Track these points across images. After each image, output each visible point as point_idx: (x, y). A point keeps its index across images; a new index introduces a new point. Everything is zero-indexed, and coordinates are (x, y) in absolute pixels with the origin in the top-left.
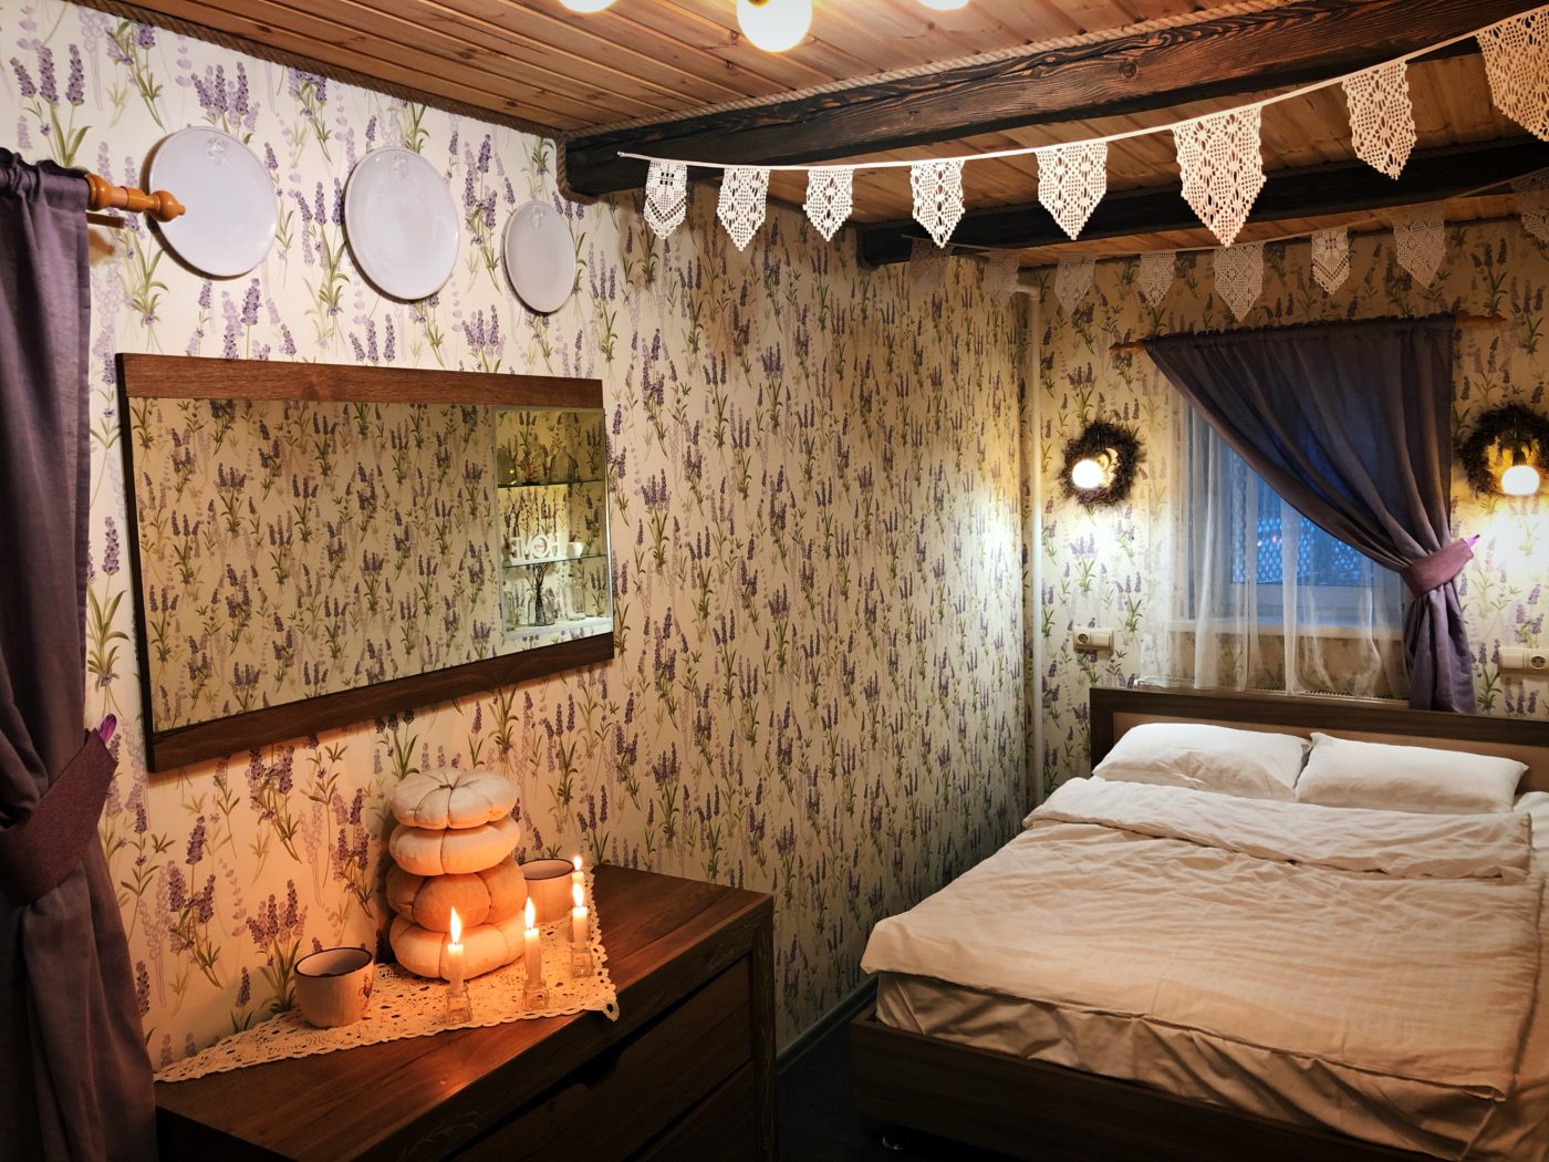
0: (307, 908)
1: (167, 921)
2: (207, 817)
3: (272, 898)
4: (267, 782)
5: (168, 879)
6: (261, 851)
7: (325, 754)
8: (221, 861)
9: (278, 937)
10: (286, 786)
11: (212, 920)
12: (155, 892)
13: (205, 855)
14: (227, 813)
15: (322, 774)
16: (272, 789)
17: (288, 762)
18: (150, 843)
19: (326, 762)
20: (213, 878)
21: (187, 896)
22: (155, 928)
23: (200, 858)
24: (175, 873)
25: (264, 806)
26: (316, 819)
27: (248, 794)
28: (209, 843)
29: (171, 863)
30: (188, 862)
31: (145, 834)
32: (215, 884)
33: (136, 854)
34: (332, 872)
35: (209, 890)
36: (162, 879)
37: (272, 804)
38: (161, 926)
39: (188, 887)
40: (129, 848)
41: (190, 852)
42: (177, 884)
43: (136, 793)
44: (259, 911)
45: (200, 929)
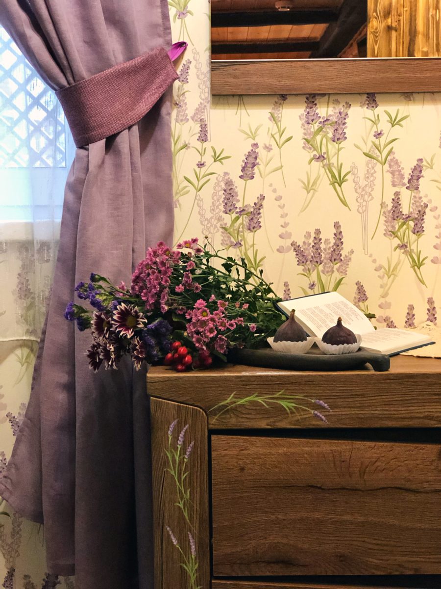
0: (352, 252)
1: (220, 219)
2: (261, 145)
3: (318, 232)
4: (320, 129)
5: (223, 185)
6: (310, 187)
7: (384, 118)
8: (271, 185)
9: (321, 267)
10: (339, 137)
11: (259, 232)
12: (211, 194)
13: (257, 175)
14: (280, 147)
15: (378, 135)
16: (325, 136)
17: (343, 117)
18: (209, 152)
19: (384, 125)
20: (263, 198)
21: (239, 205)
22: (209, 221)
23: (252, 178)
24: (229, 183)
25: (315, 149)
26: (369, 175)
27: (301, 136)
28: (261, 167)
29: (226, 174)
30: (241, 177)
31: (205, 144)
32: (264, 203)
33: (198, 159)
34: (382, 228)
35: (258, 206)
36: (217, 184)
37: (324, 150)
38: (214, 222)
39: (240, 197)
40: (191, 151)
41: (243, 169)
42: (230, 193)
43: (200, 110)
44: (304, 239)
45: (249, 236)
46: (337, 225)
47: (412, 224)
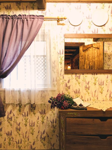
0: (81, 92)
1: (65, 88)
2: (70, 79)
6: (76, 84)
9: (77, 94)
15: (84, 78)
16: (78, 78)
21: (67, 86)
26: (83, 83)
27: (75, 78)
31: (64, 79)
32: (70, 86)
36: (65, 84)
41: (68, 82)
43: (63, 75)
44: (75, 90)
45: (69, 90)
46: (79, 89)
47: (88, 89)
